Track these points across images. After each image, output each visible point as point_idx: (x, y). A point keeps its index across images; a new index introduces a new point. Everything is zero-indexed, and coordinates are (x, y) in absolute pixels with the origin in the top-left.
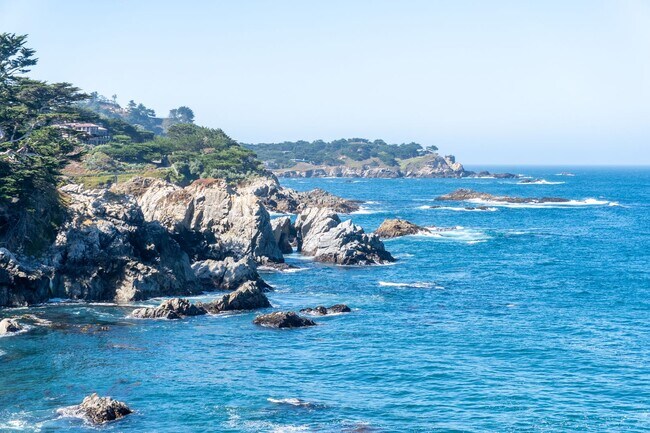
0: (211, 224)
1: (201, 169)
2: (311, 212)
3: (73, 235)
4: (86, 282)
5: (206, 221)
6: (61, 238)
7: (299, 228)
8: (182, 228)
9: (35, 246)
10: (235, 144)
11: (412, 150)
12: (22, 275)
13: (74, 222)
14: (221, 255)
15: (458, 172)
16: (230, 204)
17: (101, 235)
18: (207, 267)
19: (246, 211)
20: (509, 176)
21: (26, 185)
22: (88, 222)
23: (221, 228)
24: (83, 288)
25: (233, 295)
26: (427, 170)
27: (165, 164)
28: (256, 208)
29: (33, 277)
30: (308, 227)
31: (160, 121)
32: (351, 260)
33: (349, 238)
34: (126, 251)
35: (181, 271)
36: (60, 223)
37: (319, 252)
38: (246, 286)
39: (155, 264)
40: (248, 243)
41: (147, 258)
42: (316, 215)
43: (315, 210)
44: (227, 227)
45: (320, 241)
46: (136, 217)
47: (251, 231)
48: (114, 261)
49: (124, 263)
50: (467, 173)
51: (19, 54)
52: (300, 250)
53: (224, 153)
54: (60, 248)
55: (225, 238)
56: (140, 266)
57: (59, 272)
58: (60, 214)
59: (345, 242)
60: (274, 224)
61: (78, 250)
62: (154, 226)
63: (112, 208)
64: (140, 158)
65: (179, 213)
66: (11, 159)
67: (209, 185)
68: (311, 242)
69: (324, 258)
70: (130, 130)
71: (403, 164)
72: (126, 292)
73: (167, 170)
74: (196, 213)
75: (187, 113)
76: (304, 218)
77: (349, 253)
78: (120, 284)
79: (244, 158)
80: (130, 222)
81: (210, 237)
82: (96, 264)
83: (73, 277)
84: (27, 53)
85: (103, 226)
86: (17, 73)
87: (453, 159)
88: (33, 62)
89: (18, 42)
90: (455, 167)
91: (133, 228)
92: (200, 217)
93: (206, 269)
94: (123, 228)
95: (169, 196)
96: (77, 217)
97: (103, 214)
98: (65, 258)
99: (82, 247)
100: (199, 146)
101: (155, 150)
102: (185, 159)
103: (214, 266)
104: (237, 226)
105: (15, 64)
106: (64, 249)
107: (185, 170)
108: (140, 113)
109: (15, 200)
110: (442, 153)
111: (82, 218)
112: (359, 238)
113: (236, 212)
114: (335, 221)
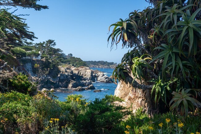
0: (82, 74)
1: (76, 65)
2: (99, 73)
3: (61, 75)
4: (64, 83)
5: (81, 74)
6: (59, 75)
7: (97, 76)
8: (78, 75)
9: (54, 77)
10: (82, 61)
12: (53, 81)
13: (61, 73)
14: (85, 80)
16: (86, 71)
17: (66, 75)
19: (89, 72)
21: (54, 66)
22: (64, 73)
23: (84, 75)
24: (63, 84)
25: (89, 87)
27: (69, 64)
28: (91, 72)
29: (54, 82)
30: (99, 76)
31: (66, 56)
33: (106, 78)
34: (70, 78)
35: (79, 82)
36: (59, 73)
38: (91, 85)
39: (75, 81)
40: (89, 78)
41: (74, 80)
42: (100, 74)
44: (85, 75)
45: (101, 78)
47: (89, 76)
48: (68, 80)
49: (70, 80)
51: (53, 43)
52: (97, 80)
53: (80, 62)
55: (85, 77)
56: (73, 81)
57: (59, 81)
58: (59, 71)
59: (106, 79)
60: (93, 75)
61: (62, 78)
62: (75, 74)
63: (68, 71)
64: (65, 63)
65: (77, 72)
66: (51, 61)
67: (82, 68)
68: (99, 79)
69: (102, 81)
72: (70, 85)
75: (71, 55)
76: (98, 74)
77: (106, 81)
78: (69, 84)
79: (84, 63)
80: (71, 73)
81: (82, 77)
82: (65, 80)
83: (61, 82)
84: (55, 43)
85: (66, 74)
86: (52, 47)
88: (55, 45)
89: (53, 41)
91: (72, 74)
92: (80, 73)
93: (83, 82)
95: (75, 69)
96: (62, 72)
97: (66, 72)
98: (60, 79)
99: (63, 77)
100: (76, 61)
101: (68, 61)
102: (73, 63)
104: (87, 75)
105: (52, 45)
106: (60, 77)
107: (73, 65)
108: (63, 54)
109: (52, 68)
111: (63, 72)
112: (108, 78)
113: (87, 73)
114: (104, 75)
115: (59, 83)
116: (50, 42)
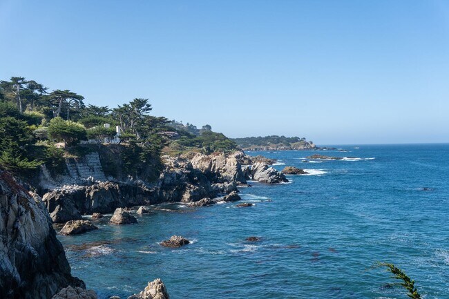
0: (219, 169)
1: (215, 148)
2: (257, 164)
3: (166, 174)
4: (172, 192)
5: (217, 168)
6: (162, 175)
7: (252, 171)
8: (208, 171)
9: (152, 179)
10: (227, 138)
11: (296, 140)
12: (147, 190)
13: (167, 169)
14: (223, 181)
15: (314, 148)
16: (226, 162)
17: (177, 174)
18: (217, 186)
19: (232, 164)
20: (334, 149)
21: (149, 156)
22: (172, 169)
23: (222, 171)
24: (170, 194)
25: (228, 196)
26: (302, 147)
27: (201, 147)
28: (236, 163)
29: (151, 191)
30: (256, 170)
31: (199, 130)
32: (273, 182)
33: (272, 174)
34: (187, 180)
35: (207, 188)
36: (161, 170)
37: (260, 180)
38: (233, 193)
39: (198, 185)
40: (233, 176)
41: (194, 183)
42: (259, 165)
43: (259, 163)
44: (225, 170)
45: (260, 175)
46: (190, 167)
47: (234, 172)
48: (182, 184)
49: (186, 185)
50: (317, 148)
51: (145, 106)
52: (253, 179)
53: (223, 142)
54: (161, 180)
55: (224, 175)
56: (192, 186)
57: (161, 189)
58: (161, 166)
59: (270, 176)
60: (243, 169)
61: (168, 180)
62: (197, 170)
63: (181, 164)
64: (191, 144)
65: (206, 165)
66: (143, 146)
67: (218, 155)
68: (257, 176)
69: (262, 182)
70: (187, 134)
71: (292, 145)
72: (186, 196)
73: (201, 149)
74: (213, 165)
75: (209, 127)
76: (254, 166)
77: (272, 180)
78: (184, 193)
79: (231, 144)
80: (188, 169)
81: (218, 174)
82: (175, 185)
83: (166, 190)
84: (148, 106)
85: (177, 171)
86: (145, 114)
87: (312, 143)
88: (151, 109)
89: (145, 101)
90: (313, 146)
91: (189, 171)
92: (214, 167)
94: (185, 171)
95: (202, 159)
96: (167, 167)
97: (177, 166)
98: (163, 183)
99: (170, 179)
100: (214, 140)
101: (197, 141)
102: (208, 144)
103: (220, 185)
104: (228, 170)
105: (144, 110)
106: (163, 180)
107: (208, 149)
108: (191, 127)
109: (144, 161)
110: (307, 141)
111: (170, 168)
112: (276, 174)
113: (228, 165)
114: (266, 167)
115: (161, 193)
116: (140, 103)
